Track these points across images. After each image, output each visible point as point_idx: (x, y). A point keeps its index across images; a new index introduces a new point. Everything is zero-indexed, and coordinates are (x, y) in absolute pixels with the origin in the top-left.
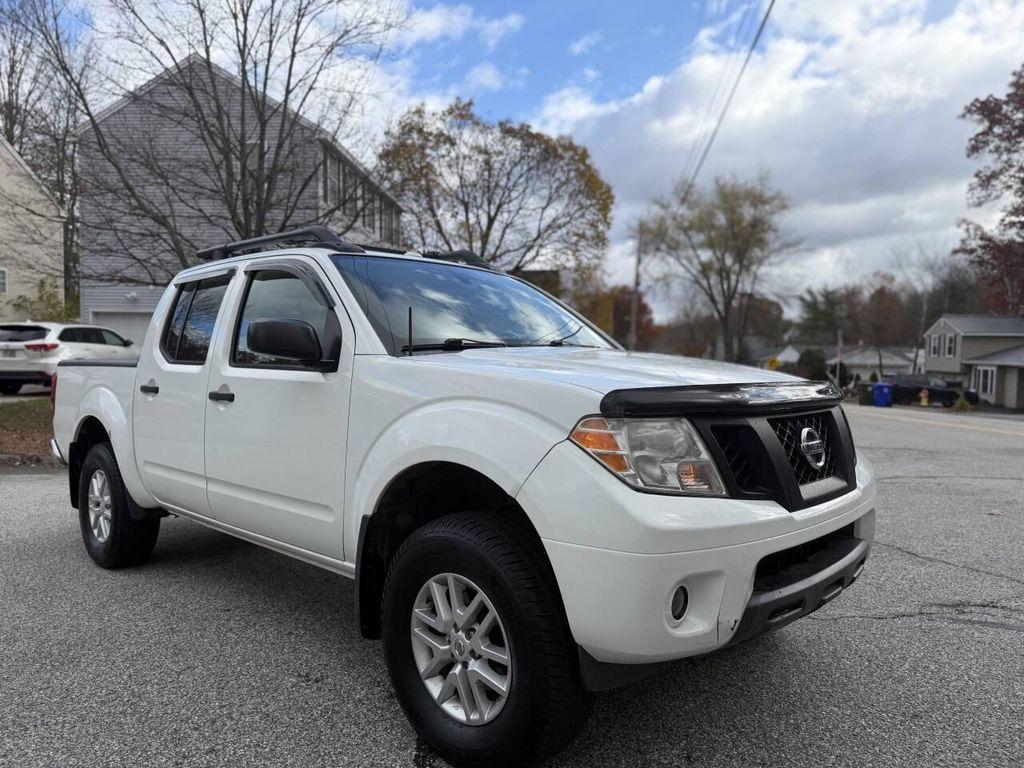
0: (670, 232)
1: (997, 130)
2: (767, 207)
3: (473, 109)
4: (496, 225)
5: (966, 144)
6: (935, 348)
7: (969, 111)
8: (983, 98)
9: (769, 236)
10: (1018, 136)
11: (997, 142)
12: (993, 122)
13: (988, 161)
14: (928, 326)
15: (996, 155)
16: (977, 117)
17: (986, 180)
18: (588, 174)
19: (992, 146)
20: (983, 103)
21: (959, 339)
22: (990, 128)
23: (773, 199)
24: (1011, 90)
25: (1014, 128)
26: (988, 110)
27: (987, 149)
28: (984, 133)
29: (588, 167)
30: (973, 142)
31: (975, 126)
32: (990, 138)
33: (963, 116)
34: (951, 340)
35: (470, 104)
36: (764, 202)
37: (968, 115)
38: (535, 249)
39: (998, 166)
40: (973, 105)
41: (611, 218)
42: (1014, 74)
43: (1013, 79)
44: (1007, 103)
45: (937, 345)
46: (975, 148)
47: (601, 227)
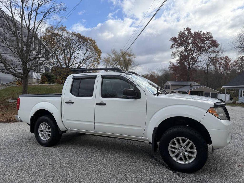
0: (111, 61)
1: (176, 44)
2: (132, 57)
3: (66, 29)
4: (72, 57)
5: (170, 46)
6: (166, 88)
7: (171, 39)
8: (173, 37)
9: (132, 63)
10: (180, 45)
11: (176, 46)
12: (175, 42)
13: (174, 50)
14: (164, 83)
15: (176, 49)
16: (172, 41)
17: (174, 54)
18: (95, 47)
19: (175, 47)
20: (174, 38)
21: (170, 86)
22: (175, 43)
23: (133, 55)
24: (178, 36)
25: (179, 43)
26: (174, 39)
27: (174, 47)
28: (174, 44)
29: (96, 45)
30: (172, 46)
31: (172, 43)
32: (175, 45)
33: (170, 41)
34: (169, 86)
35: (65, 27)
36: (131, 56)
37: (171, 41)
38: (82, 63)
39: (176, 51)
40: (172, 38)
41: (101, 57)
42: (179, 33)
43: (179, 34)
44: (178, 38)
45: (166, 87)
46: (172, 47)
47: (98, 59)
